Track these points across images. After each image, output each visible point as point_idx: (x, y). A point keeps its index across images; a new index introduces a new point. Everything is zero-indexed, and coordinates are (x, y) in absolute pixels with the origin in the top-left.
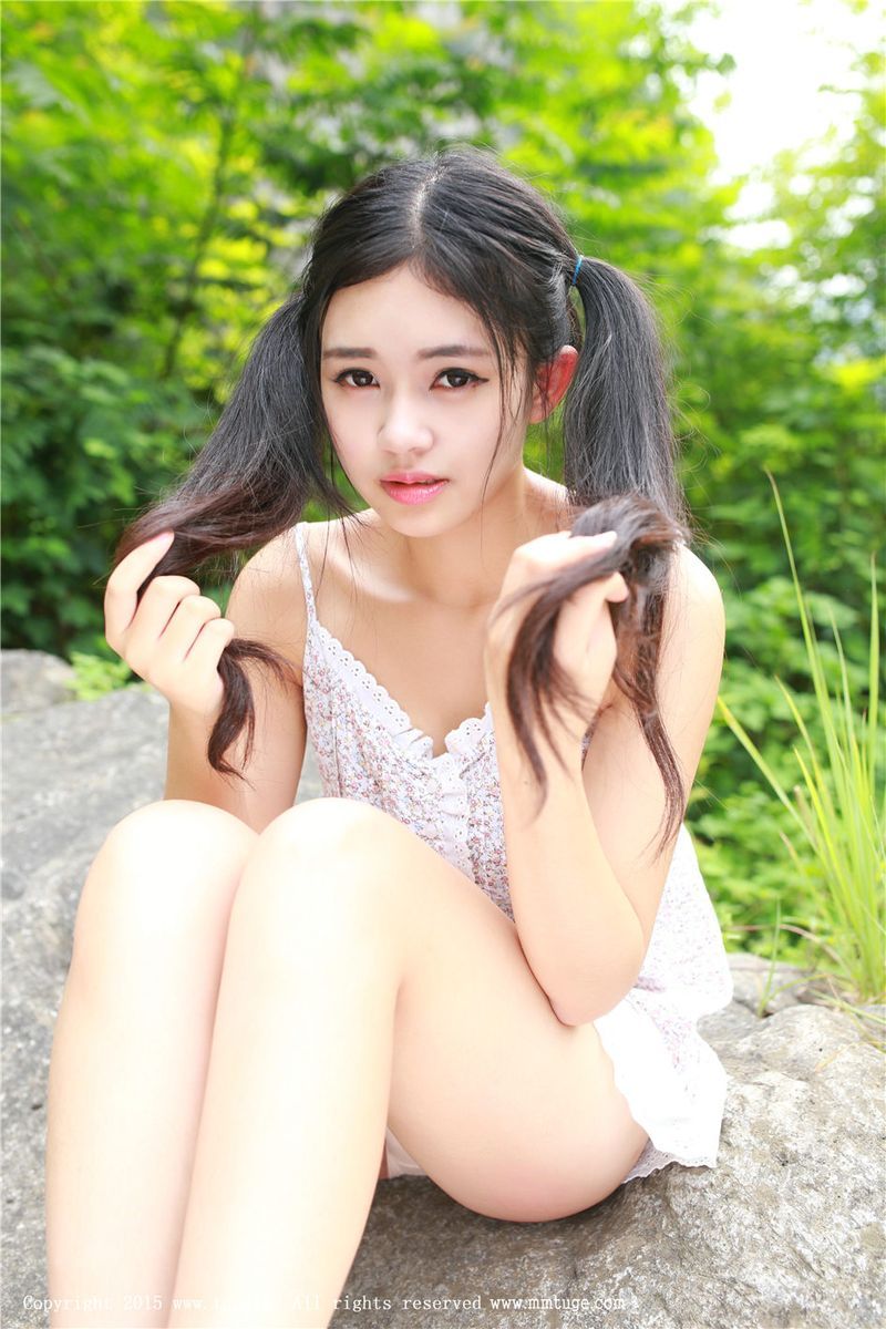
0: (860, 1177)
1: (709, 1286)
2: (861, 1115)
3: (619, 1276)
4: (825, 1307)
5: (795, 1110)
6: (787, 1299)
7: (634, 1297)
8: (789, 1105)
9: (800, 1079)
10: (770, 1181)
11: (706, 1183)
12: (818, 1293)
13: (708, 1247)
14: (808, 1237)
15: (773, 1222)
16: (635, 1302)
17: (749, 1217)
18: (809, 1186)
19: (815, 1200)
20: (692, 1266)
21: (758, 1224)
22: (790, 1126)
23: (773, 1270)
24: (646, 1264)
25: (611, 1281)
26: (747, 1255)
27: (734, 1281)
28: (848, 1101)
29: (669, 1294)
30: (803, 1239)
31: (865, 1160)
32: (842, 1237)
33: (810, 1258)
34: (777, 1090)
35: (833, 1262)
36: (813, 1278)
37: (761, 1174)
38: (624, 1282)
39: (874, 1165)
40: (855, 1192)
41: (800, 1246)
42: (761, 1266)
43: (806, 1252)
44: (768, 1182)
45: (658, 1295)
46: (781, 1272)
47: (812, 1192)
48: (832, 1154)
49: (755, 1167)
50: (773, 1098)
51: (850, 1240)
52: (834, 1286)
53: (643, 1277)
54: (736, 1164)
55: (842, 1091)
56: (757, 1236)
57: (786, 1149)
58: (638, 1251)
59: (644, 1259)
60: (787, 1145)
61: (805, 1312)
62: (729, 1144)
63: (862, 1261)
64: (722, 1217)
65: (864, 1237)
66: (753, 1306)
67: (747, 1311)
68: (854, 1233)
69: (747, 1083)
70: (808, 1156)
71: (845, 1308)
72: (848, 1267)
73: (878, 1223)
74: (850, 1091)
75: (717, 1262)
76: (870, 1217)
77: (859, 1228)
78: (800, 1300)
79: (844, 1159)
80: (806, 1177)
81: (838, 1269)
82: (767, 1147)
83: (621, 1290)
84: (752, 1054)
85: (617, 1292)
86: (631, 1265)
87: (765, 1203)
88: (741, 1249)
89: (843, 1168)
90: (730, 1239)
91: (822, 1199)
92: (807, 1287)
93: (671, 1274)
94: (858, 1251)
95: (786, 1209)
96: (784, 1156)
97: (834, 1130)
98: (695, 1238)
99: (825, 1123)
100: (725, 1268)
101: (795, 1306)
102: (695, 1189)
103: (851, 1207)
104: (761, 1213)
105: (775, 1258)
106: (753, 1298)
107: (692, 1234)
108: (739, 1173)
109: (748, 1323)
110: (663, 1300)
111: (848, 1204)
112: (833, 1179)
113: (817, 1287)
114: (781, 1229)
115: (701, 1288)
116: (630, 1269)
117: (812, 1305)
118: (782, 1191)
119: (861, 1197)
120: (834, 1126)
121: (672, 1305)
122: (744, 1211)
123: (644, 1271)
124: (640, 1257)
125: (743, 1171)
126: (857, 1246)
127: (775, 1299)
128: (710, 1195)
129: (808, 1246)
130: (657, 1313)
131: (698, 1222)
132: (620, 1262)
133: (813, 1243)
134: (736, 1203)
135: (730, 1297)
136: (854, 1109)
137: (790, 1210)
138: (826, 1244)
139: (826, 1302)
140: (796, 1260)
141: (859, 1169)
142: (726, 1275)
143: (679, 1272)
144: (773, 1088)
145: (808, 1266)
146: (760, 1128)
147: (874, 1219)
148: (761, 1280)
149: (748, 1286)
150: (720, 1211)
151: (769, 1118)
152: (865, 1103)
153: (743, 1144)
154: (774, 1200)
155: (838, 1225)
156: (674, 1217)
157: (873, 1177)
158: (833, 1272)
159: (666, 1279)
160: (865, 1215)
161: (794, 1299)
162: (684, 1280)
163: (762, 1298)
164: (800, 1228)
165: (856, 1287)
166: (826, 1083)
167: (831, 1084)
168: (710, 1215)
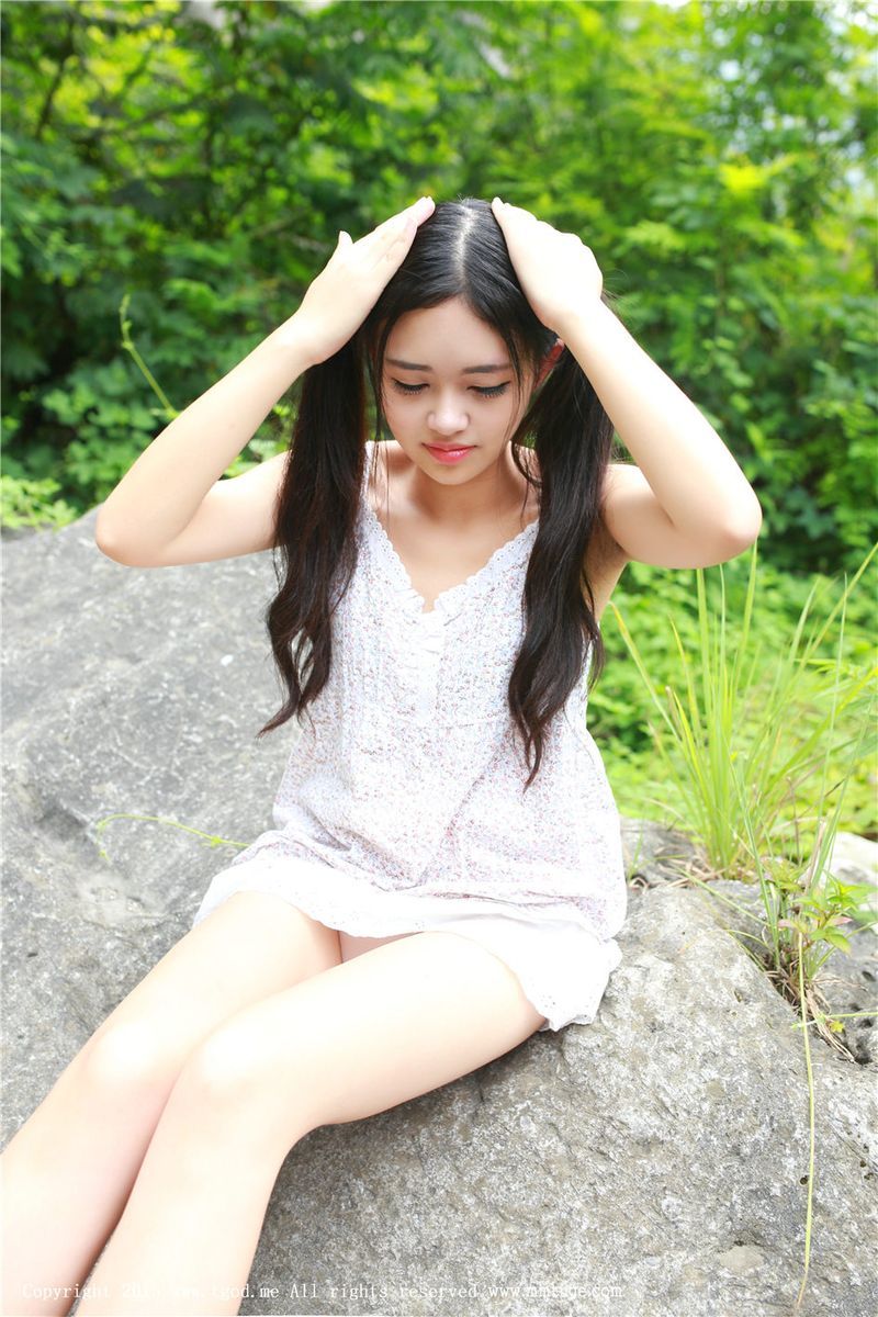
0: (709, 1043)
1: (593, 1121)
2: (712, 992)
3: (520, 1107)
4: (677, 1140)
5: (663, 988)
6: (650, 1133)
7: (532, 1124)
8: (659, 984)
9: (668, 960)
10: (642, 1045)
11: (594, 1044)
12: (673, 1130)
13: (592, 1091)
14: (668, 1089)
15: (643, 1076)
16: (534, 1128)
17: (625, 1072)
18: (671, 1049)
19: (674, 1060)
20: (580, 1106)
21: (631, 1077)
22: (660, 1001)
23: (641, 1112)
24: (543, 1100)
25: (513, 1110)
26: (622, 1100)
27: (611, 1118)
28: (703, 979)
29: (561, 1125)
30: (664, 1089)
31: (713, 1030)
32: (693, 1089)
33: (668, 1104)
34: (651, 971)
35: (685, 1107)
36: (670, 1119)
37: (636, 1040)
38: (525, 1111)
39: (720, 1034)
40: (704, 1055)
41: (661, 1095)
42: (632, 1109)
43: (666, 1099)
44: (641, 1046)
45: (552, 1124)
46: (646, 1114)
47: (673, 1054)
48: (689, 1024)
49: (632, 1034)
50: (648, 979)
51: (699, 1091)
52: (684, 1125)
53: (540, 1110)
54: (619, 1032)
55: (699, 971)
56: (630, 1086)
57: (655, 1019)
58: (536, 1089)
59: (541, 1096)
60: (657, 1017)
61: (662, 1142)
62: (615, 1016)
63: (706, 1107)
64: (604, 1070)
65: (709, 1089)
66: (625, 1138)
67: (621, 1142)
68: (702, 1087)
69: (630, 965)
70: (671, 1025)
71: (692, 1140)
72: (695, 1111)
73: (720, 1079)
74: (705, 971)
75: (599, 1104)
76: (715, 1075)
77: (705, 1082)
78: (659, 1134)
79: (698, 1029)
80: (669, 1042)
81: (689, 1113)
82: (642, 1018)
83: (522, 1118)
84: (631, 936)
85: (518, 1119)
86: (530, 1099)
87: (637, 1060)
88: (618, 1095)
89: (697, 1036)
90: (609, 1088)
91: (680, 1060)
92: (665, 1125)
93: (563, 1109)
94: (704, 1100)
95: (653, 1066)
96: (653, 1024)
97: (691, 1004)
98: (583, 1084)
99: (685, 997)
100: (605, 1109)
101: (655, 1137)
102: (585, 1048)
103: (701, 1067)
104: (634, 1069)
105: (643, 1103)
106: (625, 1132)
107: (580, 1081)
108: (621, 1039)
109: (621, 1150)
110: (556, 1129)
111: (698, 1064)
112: (689, 1044)
113: (672, 1125)
114: (648, 1082)
115: (586, 1123)
116: (529, 1102)
117: (668, 1138)
118: (651, 1053)
119: (709, 1058)
120: (691, 1001)
121: (563, 1133)
122: (621, 1066)
123: (541, 1105)
124: (538, 1093)
125: (623, 1037)
126: (703, 1095)
127: (641, 1133)
128: (597, 1054)
129: (667, 1095)
130: (552, 1138)
131: (585, 1073)
132: (521, 1095)
133: (672, 1093)
134: (616, 1060)
135: (608, 1131)
136: (707, 987)
137: (656, 1067)
138: (681, 1094)
139: (678, 1137)
140: (658, 1104)
141: (709, 1037)
142: (606, 1114)
143: (571, 1110)
144: (648, 969)
145: (667, 1109)
146: (638, 1004)
147: (717, 1076)
148: (632, 1119)
149: (622, 1123)
150: (604, 1066)
151: (645, 995)
152: (715, 982)
153: (625, 1017)
154: (644, 1059)
155: (691, 1080)
156: (566, 1065)
157: (719, 1044)
158: (685, 1114)
159: (559, 1113)
160: (710, 1073)
161: (655, 1133)
162: (573, 1115)
163: (632, 1132)
164: (662, 1081)
165: (700, 1125)
166: (687, 963)
167: (691, 965)
168: (595, 1068)
